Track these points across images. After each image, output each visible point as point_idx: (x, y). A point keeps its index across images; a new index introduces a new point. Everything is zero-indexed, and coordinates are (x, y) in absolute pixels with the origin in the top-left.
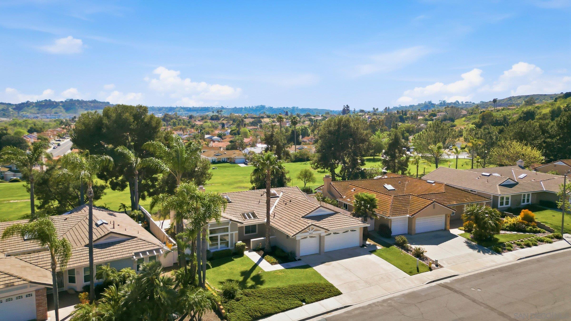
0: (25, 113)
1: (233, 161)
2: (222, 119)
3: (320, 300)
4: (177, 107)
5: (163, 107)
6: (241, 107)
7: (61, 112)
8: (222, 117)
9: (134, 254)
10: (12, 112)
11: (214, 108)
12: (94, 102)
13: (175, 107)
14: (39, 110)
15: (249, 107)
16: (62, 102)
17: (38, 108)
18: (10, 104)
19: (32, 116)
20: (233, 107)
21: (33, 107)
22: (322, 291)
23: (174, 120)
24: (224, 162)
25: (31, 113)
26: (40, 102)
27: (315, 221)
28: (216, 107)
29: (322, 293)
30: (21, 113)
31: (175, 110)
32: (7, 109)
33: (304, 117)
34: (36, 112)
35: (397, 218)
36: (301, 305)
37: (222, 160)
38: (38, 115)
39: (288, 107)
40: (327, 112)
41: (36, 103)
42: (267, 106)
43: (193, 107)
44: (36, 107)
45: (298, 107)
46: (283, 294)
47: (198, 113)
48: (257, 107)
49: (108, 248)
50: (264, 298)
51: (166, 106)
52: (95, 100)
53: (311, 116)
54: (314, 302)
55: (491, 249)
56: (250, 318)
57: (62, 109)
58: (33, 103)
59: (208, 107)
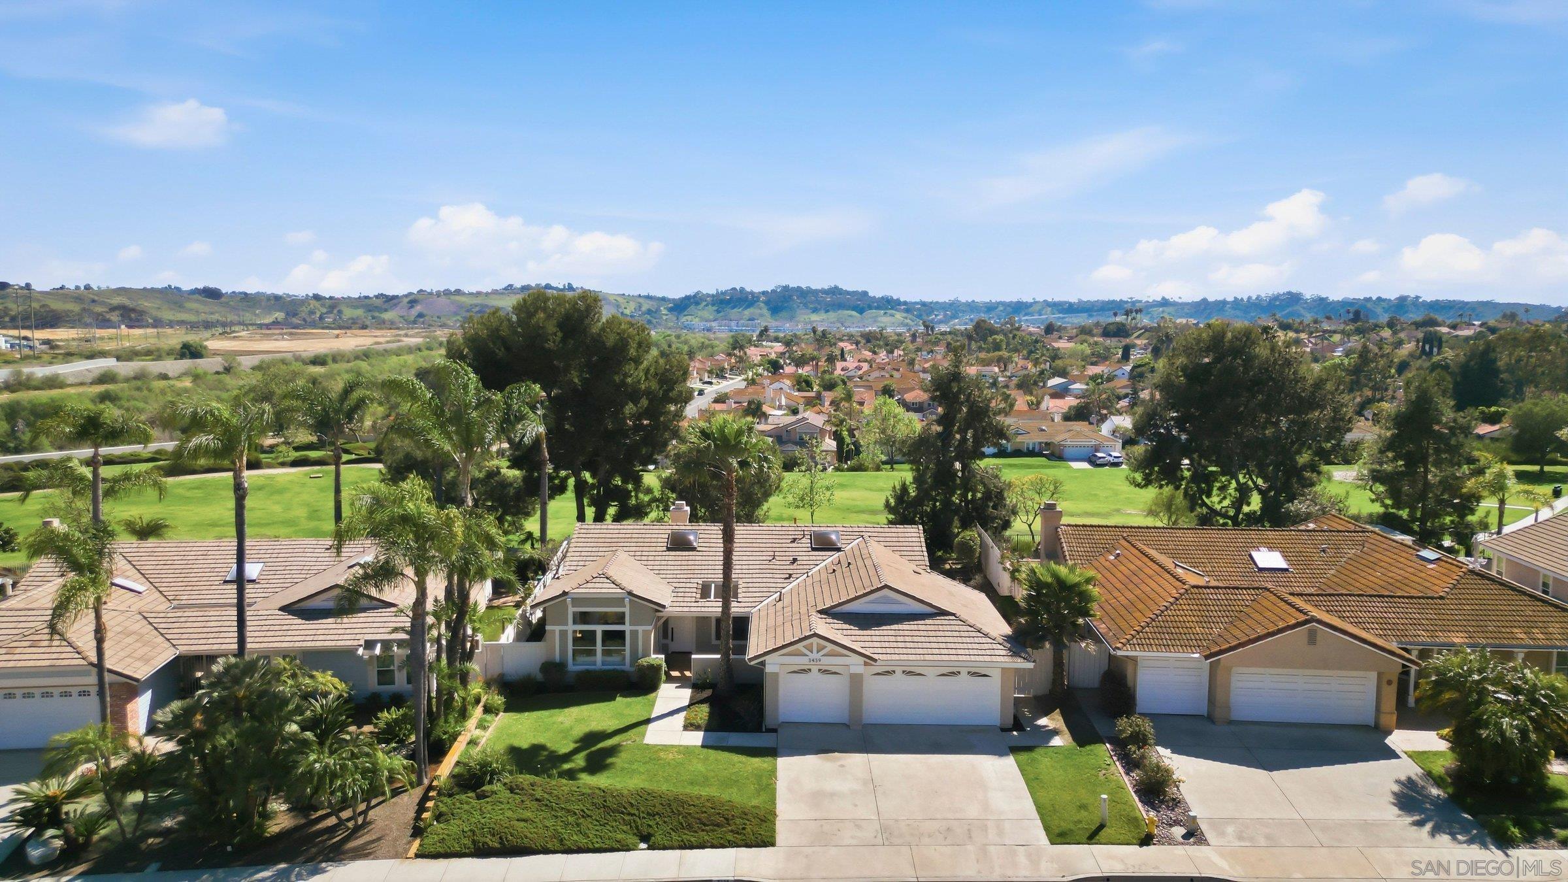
0: (689, 318)
1: (1057, 452)
2: (1136, 335)
3: (691, 847)
4: (1036, 302)
5: (999, 303)
6: (1220, 298)
7: (762, 315)
8: (1136, 328)
9: (362, 642)
10: (664, 317)
11: (1141, 301)
12: (835, 291)
13: (1031, 300)
14: (718, 311)
15: (1249, 298)
16: (764, 293)
17: (715, 308)
18: (664, 299)
19: (702, 325)
20: (1198, 299)
21: (707, 305)
22: (718, 825)
23: (999, 337)
24: (1031, 453)
25: (702, 319)
26: (722, 293)
27: (852, 627)
28: (1144, 300)
29: (713, 831)
30: (684, 319)
31: (1031, 310)
32: (658, 310)
33: (1414, 327)
34: (711, 317)
35: (1167, 659)
36: (627, 848)
37: (1028, 448)
38: (714, 324)
39: (1384, 297)
40: (1508, 312)
41: (713, 296)
42: (1308, 294)
43: (1080, 301)
44: (713, 305)
45: (1417, 297)
46: (604, 806)
47: (1090, 316)
48: (1276, 298)
49: (320, 621)
50: (546, 805)
51: (1008, 299)
52: (836, 287)
53: (1440, 326)
54: (672, 848)
55: (1483, 825)
56: (469, 848)
57: (765, 311)
58: (708, 295)
59: (1121, 300)
